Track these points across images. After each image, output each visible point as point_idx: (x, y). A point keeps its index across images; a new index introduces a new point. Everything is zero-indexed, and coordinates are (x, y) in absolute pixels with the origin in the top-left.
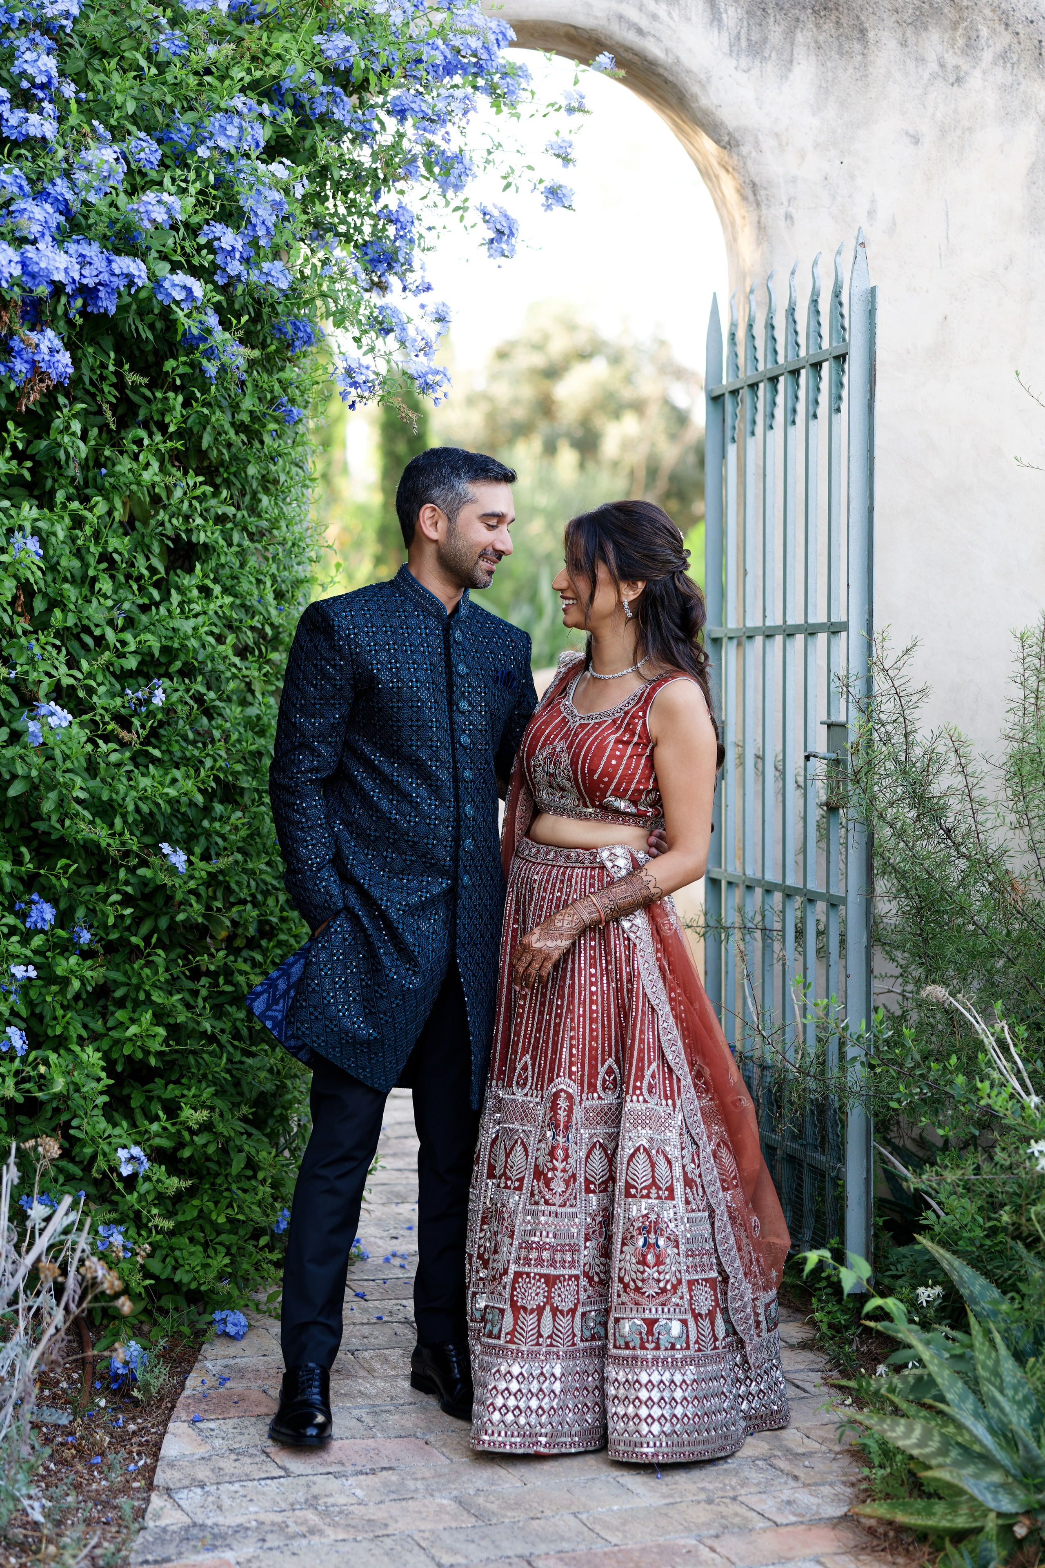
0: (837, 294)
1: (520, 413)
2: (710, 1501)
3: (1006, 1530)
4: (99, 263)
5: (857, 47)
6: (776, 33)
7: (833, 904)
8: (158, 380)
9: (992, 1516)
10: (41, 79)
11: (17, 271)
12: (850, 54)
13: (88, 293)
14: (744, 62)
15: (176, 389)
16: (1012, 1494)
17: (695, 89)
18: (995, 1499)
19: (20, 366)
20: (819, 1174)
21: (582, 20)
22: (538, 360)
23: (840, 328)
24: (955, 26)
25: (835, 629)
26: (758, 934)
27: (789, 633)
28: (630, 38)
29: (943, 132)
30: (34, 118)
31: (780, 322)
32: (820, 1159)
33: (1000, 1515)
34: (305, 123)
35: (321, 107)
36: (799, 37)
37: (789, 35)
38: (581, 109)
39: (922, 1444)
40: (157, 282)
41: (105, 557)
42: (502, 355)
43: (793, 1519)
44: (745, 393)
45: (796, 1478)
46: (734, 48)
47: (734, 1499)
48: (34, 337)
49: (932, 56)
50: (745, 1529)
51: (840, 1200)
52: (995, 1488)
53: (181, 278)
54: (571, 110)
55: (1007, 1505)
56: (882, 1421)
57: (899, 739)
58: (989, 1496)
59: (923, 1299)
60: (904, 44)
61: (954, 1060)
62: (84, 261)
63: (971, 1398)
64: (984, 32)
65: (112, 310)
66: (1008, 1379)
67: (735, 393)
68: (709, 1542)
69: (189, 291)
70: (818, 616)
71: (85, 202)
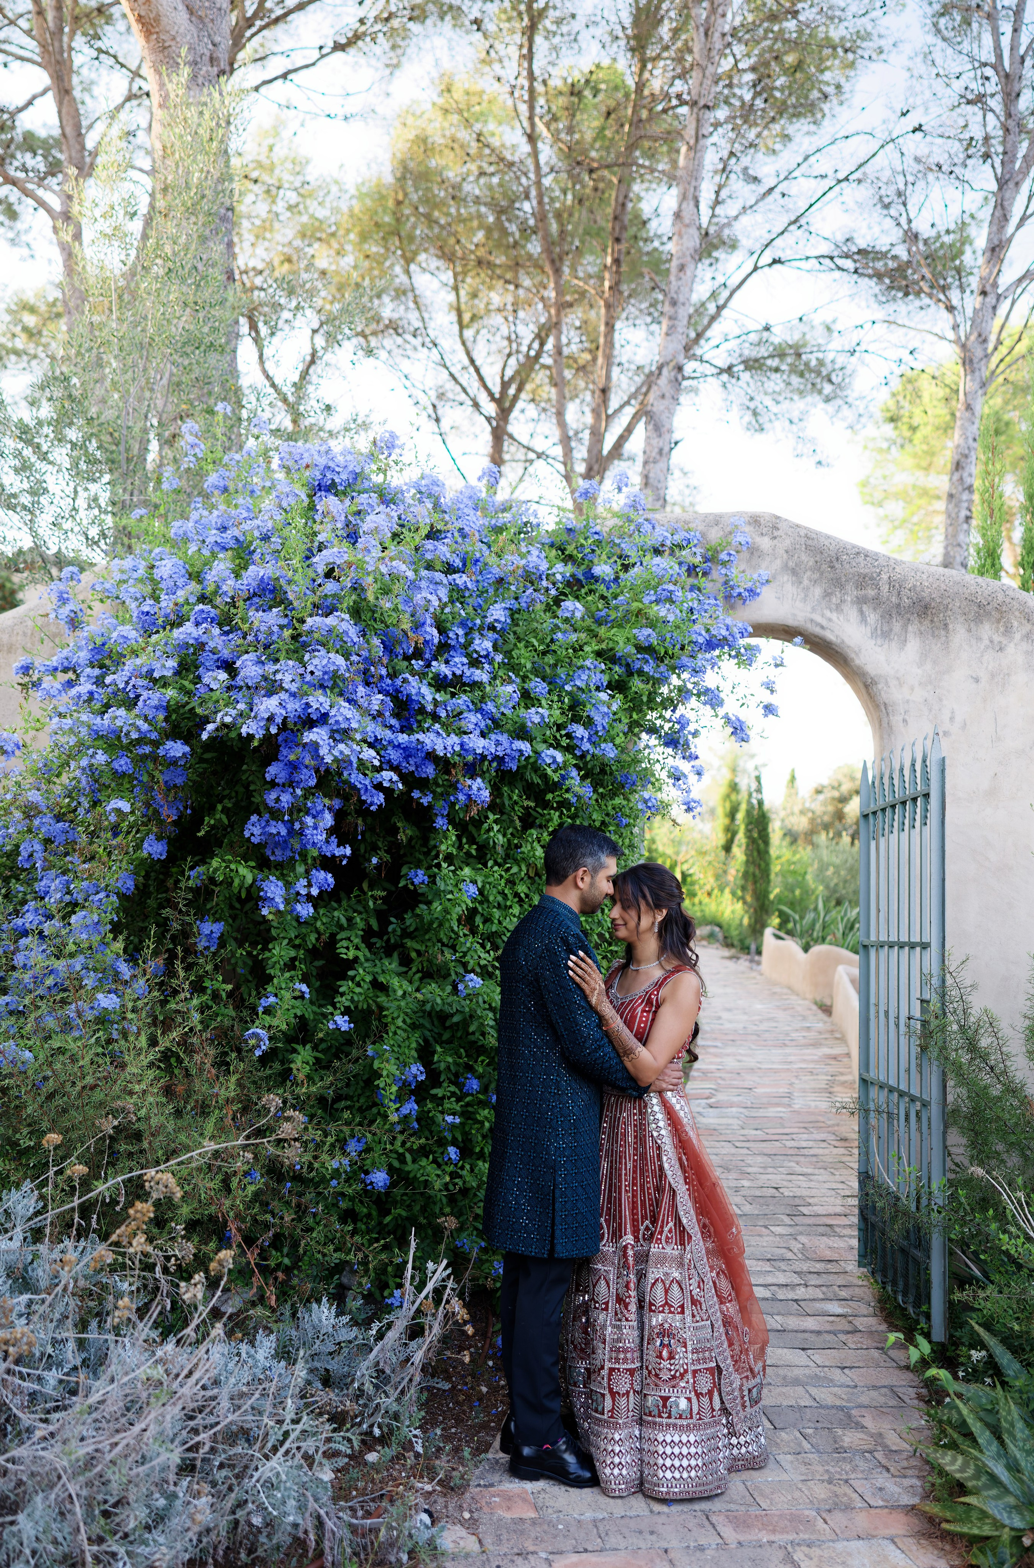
0: (924, 761)
1: (826, 818)
2: (830, 1482)
3: (1017, 1540)
4: (506, 744)
5: (943, 633)
6: (897, 626)
7: (925, 1105)
8: (546, 805)
9: (1007, 1530)
10: (483, 653)
11: (457, 748)
12: (939, 637)
13: (500, 760)
14: (879, 642)
15: (556, 809)
16: (1021, 1514)
17: (853, 655)
18: (1009, 1518)
19: (462, 797)
20: (917, 1263)
21: (791, 622)
22: (836, 794)
23: (927, 780)
24: (998, 621)
25: (925, 946)
26: (885, 1116)
27: (901, 946)
28: (817, 630)
29: (993, 676)
30: (478, 672)
31: (896, 776)
32: (918, 1254)
33: (1012, 1529)
34: (630, 674)
35: (637, 665)
36: (910, 628)
37: (905, 628)
38: (781, 665)
39: (962, 1470)
40: (537, 753)
41: (516, 895)
42: (819, 792)
43: (881, 1503)
44: (879, 813)
45: (888, 1470)
46: (874, 634)
47: (846, 1481)
48: (469, 782)
49: (985, 637)
50: (848, 1508)
51: (928, 1282)
52: (1010, 1508)
53: (551, 751)
54: (777, 666)
55: (1018, 1523)
56: (936, 1451)
57: (960, 1012)
58: (1005, 1515)
59: (974, 1358)
60: (969, 631)
61: (991, 1212)
62: (498, 743)
63: (996, 1442)
64: (1015, 624)
65: (515, 768)
66: (1019, 1435)
67: (874, 813)
68: (824, 1515)
69: (554, 758)
70: (916, 939)
71: (503, 714)
